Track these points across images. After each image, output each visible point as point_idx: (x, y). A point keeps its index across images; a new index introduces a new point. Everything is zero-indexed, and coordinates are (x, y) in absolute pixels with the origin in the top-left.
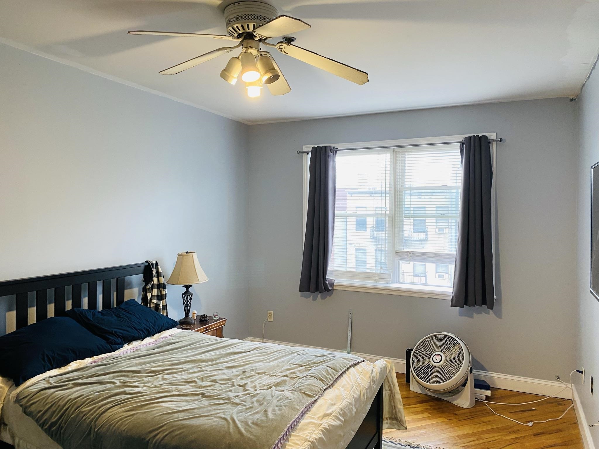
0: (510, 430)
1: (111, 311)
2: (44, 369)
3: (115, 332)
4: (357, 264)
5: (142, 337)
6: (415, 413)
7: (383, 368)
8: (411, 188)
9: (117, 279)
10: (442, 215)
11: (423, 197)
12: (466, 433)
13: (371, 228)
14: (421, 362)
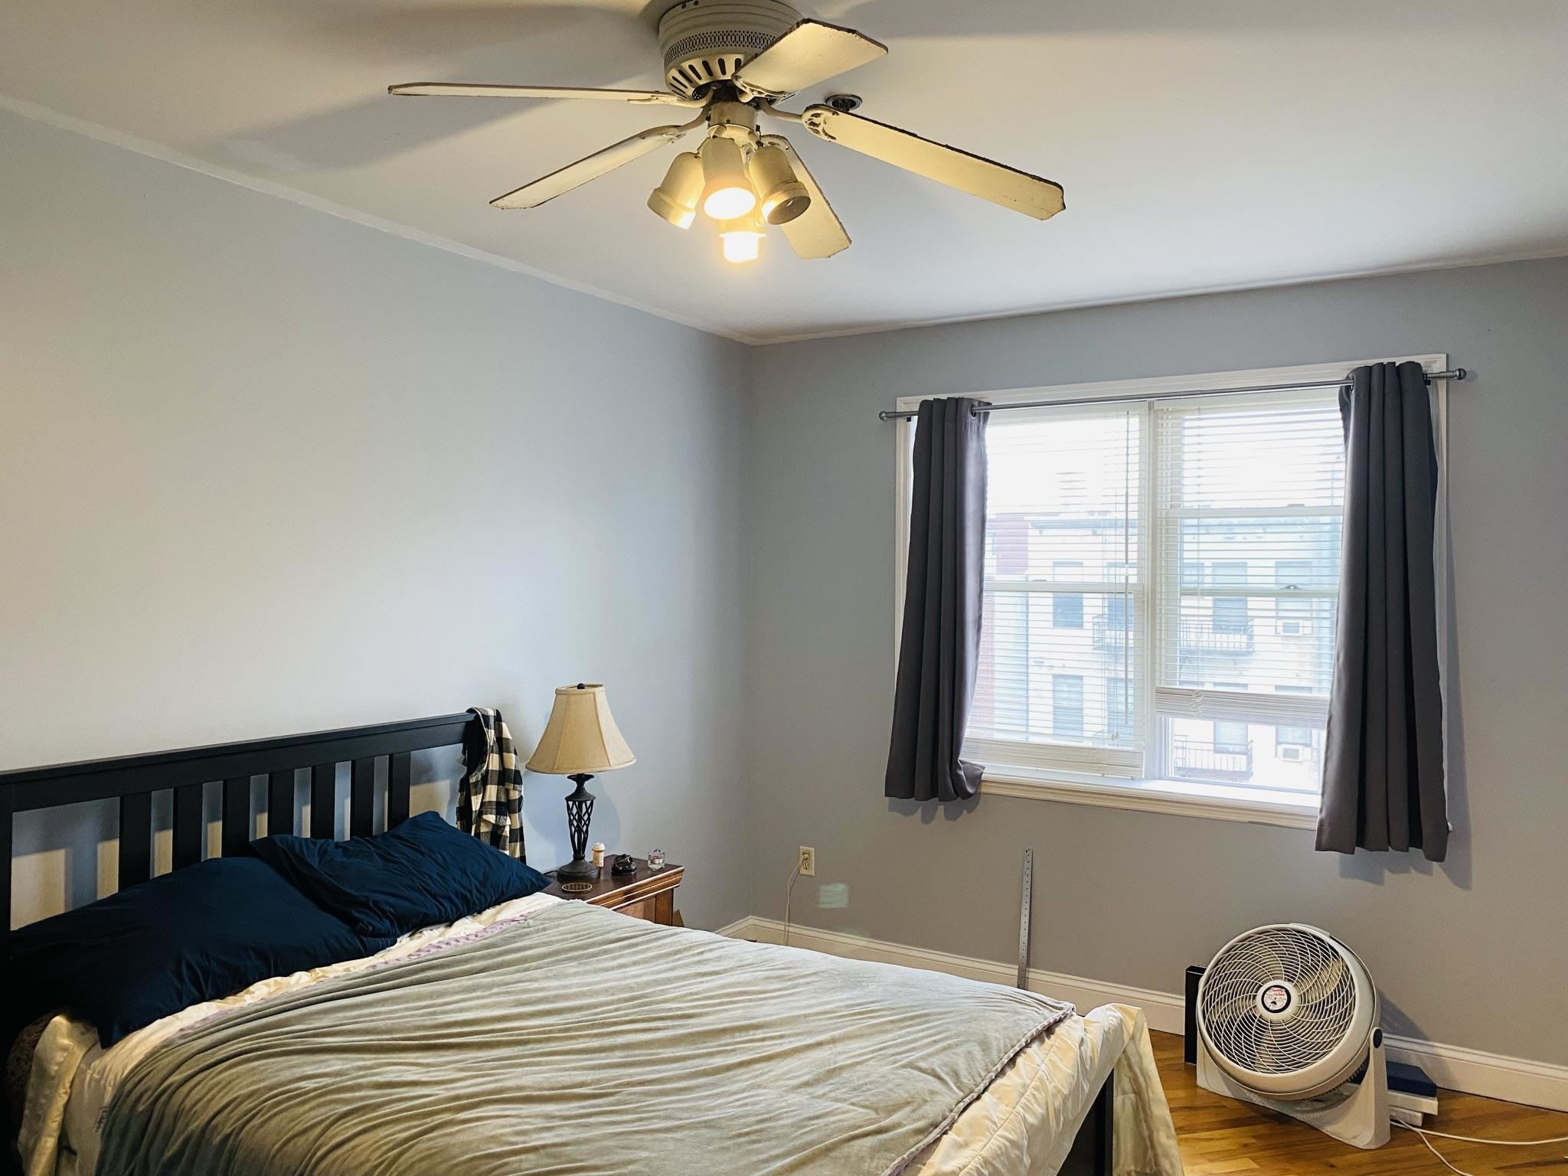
1: (371, 843)
2: (180, 1000)
3: (375, 903)
4: (1058, 723)
5: (448, 917)
6: (1211, 1157)
7: (1111, 1031)
8: (1200, 513)
9: (391, 756)
10: (1289, 587)
11: (1239, 538)
13: (1096, 620)
14: (1228, 1006)
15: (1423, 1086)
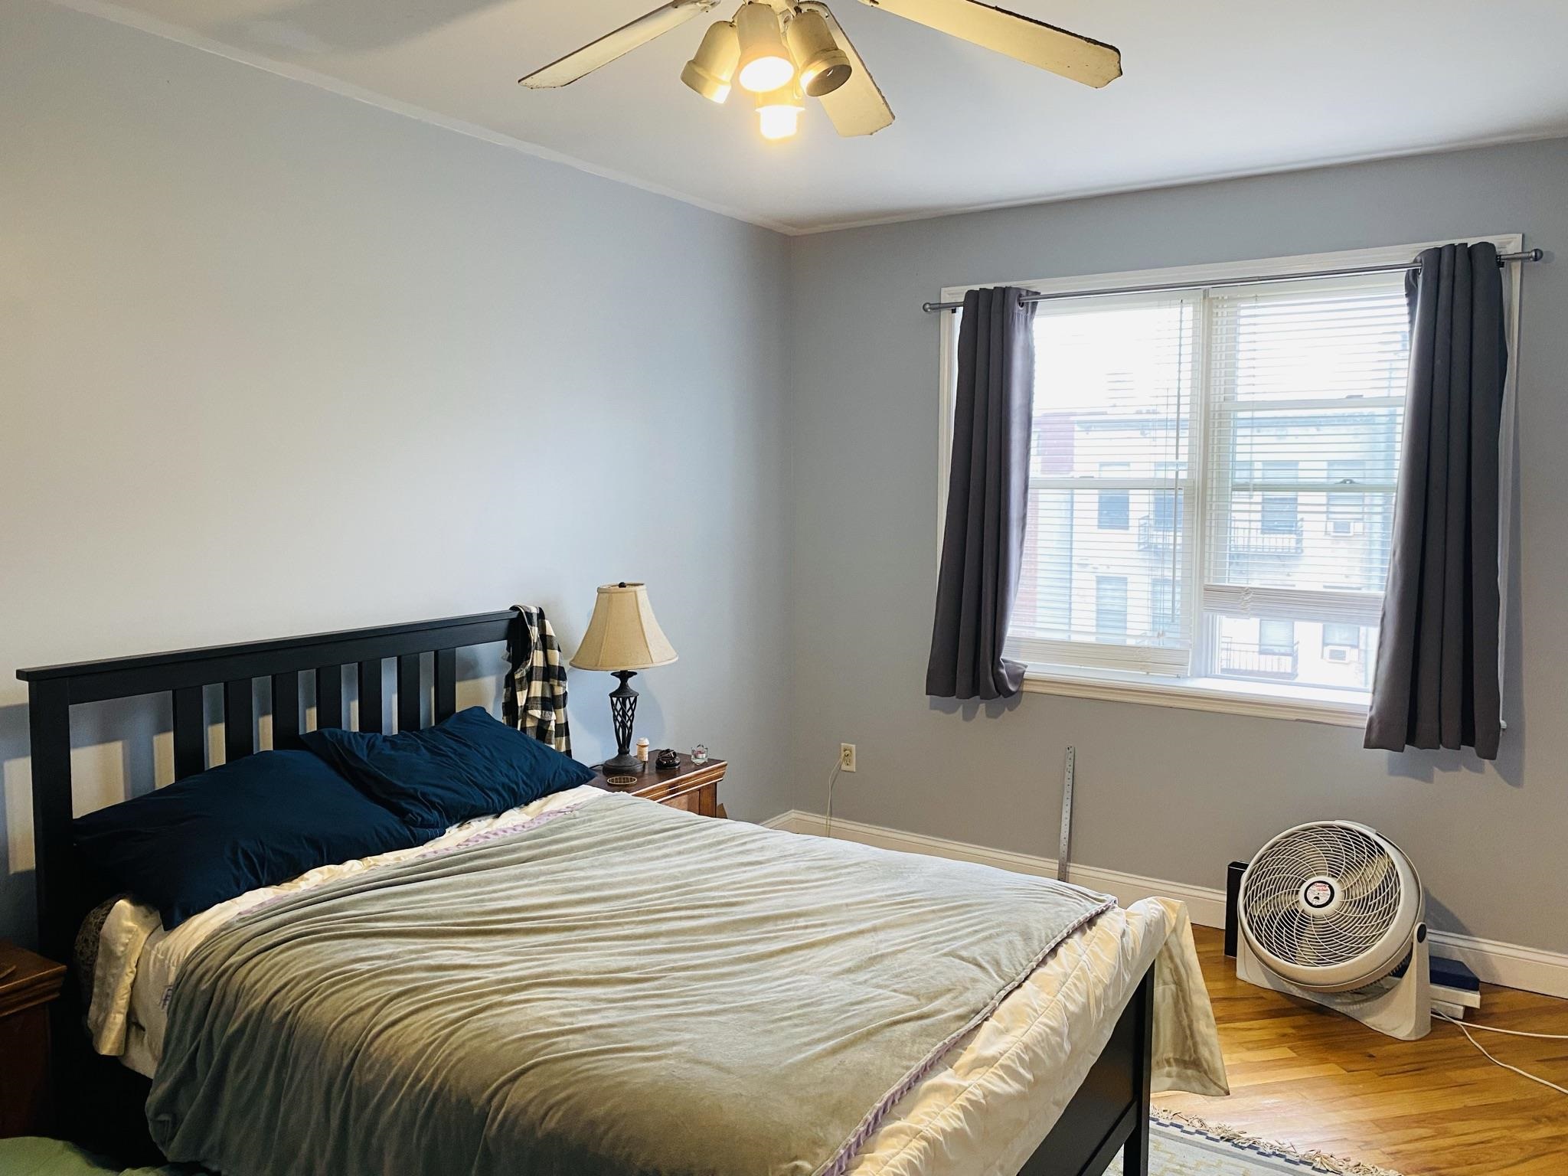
0: (1536, 1113)
1: (420, 738)
3: (424, 794)
4: (1101, 623)
5: (496, 809)
6: (1250, 1045)
7: (1153, 924)
8: (1254, 405)
9: (436, 653)
10: (1344, 482)
12: (1399, 1113)
13: (1142, 522)
14: (1270, 901)
15: (1466, 980)
